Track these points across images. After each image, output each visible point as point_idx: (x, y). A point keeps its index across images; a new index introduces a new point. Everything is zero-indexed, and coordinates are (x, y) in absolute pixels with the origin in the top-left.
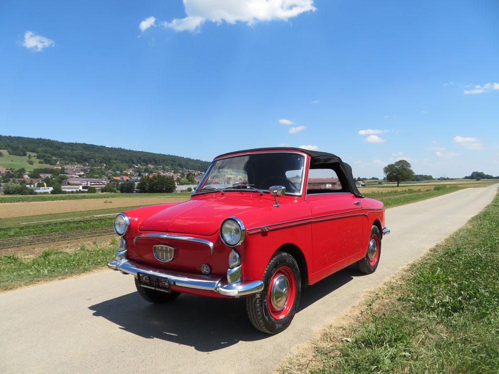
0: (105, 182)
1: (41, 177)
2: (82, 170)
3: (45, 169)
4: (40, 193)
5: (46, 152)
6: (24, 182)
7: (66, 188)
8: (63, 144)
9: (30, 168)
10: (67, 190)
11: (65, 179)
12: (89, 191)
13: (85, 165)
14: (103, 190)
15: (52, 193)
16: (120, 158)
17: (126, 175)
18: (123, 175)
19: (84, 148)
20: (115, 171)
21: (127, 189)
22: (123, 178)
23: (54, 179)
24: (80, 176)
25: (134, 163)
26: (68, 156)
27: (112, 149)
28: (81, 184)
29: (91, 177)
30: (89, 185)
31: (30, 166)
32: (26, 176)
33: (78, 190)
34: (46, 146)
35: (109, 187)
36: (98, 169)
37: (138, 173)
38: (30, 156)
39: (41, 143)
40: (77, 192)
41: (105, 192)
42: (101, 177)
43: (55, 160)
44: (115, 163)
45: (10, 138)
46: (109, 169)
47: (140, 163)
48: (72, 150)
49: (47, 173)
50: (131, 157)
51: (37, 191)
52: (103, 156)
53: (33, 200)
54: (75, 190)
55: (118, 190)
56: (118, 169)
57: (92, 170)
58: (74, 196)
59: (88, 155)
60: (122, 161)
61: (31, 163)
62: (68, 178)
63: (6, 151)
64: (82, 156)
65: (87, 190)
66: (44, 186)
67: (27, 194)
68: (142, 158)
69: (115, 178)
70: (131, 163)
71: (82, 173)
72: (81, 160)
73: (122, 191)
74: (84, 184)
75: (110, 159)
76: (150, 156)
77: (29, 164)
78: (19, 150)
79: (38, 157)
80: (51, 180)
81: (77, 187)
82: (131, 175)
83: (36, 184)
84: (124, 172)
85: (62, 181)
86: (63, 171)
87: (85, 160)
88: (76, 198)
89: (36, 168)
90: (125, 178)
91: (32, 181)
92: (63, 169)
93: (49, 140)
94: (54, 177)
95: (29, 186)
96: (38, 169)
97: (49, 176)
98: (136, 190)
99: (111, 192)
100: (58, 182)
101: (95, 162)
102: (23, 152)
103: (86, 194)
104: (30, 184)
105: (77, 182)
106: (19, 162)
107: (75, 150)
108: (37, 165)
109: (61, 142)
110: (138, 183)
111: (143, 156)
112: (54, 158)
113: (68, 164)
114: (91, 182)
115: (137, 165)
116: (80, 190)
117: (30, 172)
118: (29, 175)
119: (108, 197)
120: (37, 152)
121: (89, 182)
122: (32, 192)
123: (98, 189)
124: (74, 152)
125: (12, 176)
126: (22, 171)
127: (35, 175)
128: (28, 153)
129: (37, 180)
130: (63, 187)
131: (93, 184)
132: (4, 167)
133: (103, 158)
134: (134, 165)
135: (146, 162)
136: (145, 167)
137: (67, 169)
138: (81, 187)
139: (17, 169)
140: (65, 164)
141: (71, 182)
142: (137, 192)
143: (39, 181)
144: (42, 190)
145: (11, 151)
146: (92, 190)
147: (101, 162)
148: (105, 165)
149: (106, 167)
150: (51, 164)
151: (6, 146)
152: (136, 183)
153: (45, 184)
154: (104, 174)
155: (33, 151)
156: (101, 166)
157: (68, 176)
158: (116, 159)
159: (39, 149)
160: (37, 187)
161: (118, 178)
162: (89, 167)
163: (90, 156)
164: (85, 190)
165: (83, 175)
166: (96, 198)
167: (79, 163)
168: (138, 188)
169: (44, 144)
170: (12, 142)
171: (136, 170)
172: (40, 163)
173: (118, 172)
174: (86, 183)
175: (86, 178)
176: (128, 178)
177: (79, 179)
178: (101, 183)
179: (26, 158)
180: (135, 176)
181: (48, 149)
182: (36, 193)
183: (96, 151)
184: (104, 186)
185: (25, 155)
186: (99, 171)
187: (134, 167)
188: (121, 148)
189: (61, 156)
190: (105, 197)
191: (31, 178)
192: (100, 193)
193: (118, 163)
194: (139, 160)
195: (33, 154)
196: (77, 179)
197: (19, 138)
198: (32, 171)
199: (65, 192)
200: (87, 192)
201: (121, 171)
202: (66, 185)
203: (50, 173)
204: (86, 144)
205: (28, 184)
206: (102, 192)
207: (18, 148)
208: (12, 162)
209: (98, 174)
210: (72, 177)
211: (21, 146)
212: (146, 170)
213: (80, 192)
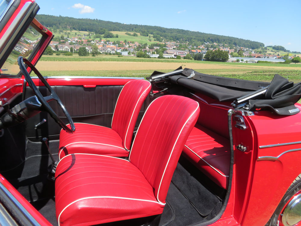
0: (186, 53)
1: (154, 49)
2: (175, 45)
3: (157, 44)
4: (153, 58)
5: (158, 34)
6: (146, 51)
7: (165, 55)
8: (167, 29)
9: (149, 43)
10: (166, 57)
11: (166, 50)
13: (177, 42)
14: (185, 58)
15: (159, 58)
16: (197, 38)
17: (200, 49)
18: (198, 49)
19: (177, 32)
20: (193, 46)
21: (198, 58)
22: (197, 51)
23: (160, 50)
24: (174, 49)
25: (205, 42)
26: (168, 37)
27: (193, 32)
28: (173, 54)
29: (179, 50)
30: (177, 54)
31: (150, 42)
32: (147, 48)
34: (158, 31)
35: (188, 56)
36: (184, 45)
37: (207, 48)
38: (150, 36)
39: (156, 29)
40: (171, 58)
41: (186, 59)
42: (185, 50)
43: (162, 39)
44: (194, 42)
45: (141, 26)
46: (190, 45)
47: (209, 42)
48: (171, 33)
49: (157, 46)
50: (204, 37)
51: (151, 56)
52: (187, 36)
53: (148, 61)
54: (170, 57)
55: (193, 58)
56: (195, 45)
57: (180, 46)
58: (168, 60)
59: (179, 36)
60: (198, 40)
61: (150, 40)
63: (139, 33)
64: (176, 37)
65: (176, 57)
66: (155, 54)
67: (146, 58)
68: (211, 38)
70: (203, 41)
71: (175, 47)
72: (176, 39)
73: (195, 59)
74: (175, 54)
75: (191, 39)
76: (216, 37)
77: (149, 40)
78: (145, 33)
79: (154, 37)
80: (158, 51)
81: (171, 55)
82: (203, 49)
83: (151, 52)
84: (199, 47)
85: (164, 51)
86: (165, 46)
87: (178, 39)
88: (168, 62)
89: (152, 43)
90: (199, 51)
91: (149, 50)
92: (165, 44)
93: (160, 27)
94: (160, 49)
95: (148, 53)
96: (153, 44)
97: (158, 48)
98: (203, 59)
99: (189, 59)
100: (162, 51)
101: (183, 40)
102: (147, 34)
103: (176, 60)
106: (145, 40)
107: (172, 33)
108: (153, 42)
109: (166, 28)
110: (205, 54)
111: (211, 37)
112: (161, 38)
113: (168, 41)
114: (179, 53)
115: (207, 43)
116: (172, 57)
117: (149, 45)
118: (149, 47)
119: (185, 62)
120: (154, 34)
121: (178, 53)
122: (149, 57)
123: (182, 57)
124: (172, 34)
125: (141, 47)
126: (146, 44)
127: (151, 48)
128: (149, 35)
129: (152, 50)
130: (164, 55)
131: (180, 53)
132: (138, 42)
133: (187, 38)
134: (205, 43)
135: (213, 41)
136: (211, 44)
137: (167, 44)
138: (173, 56)
139: (143, 44)
140: (167, 41)
141: (168, 52)
142: (204, 60)
144: (154, 56)
145: (141, 33)
146: (178, 57)
147: (186, 41)
148: (188, 42)
149: (188, 44)
150: (160, 41)
151: (139, 31)
152: (204, 55)
153: (156, 53)
154: (187, 48)
155: (152, 34)
156: (186, 43)
157: (168, 48)
158: (195, 39)
159: (154, 33)
160: (152, 54)
161: (195, 51)
162: (179, 44)
163: (180, 37)
165: (176, 48)
166: (179, 62)
167: (174, 41)
168: (204, 58)
169: (157, 30)
170: (142, 28)
171: (206, 46)
172: (154, 40)
173: (195, 47)
174: (176, 53)
175: (177, 50)
176: (200, 51)
177: (173, 51)
178: (184, 54)
179: (148, 37)
180: (205, 50)
181: (159, 32)
182: (151, 58)
183: (184, 33)
184: (185, 55)
185: (148, 36)
186: (185, 46)
187: (205, 44)
188: (198, 32)
189: (165, 36)
190: (183, 62)
191: (149, 49)
192: (183, 59)
193: (196, 41)
194: (208, 40)
195: (152, 35)
196: (172, 50)
197: (146, 26)
198: (150, 45)
199: (164, 58)
200: (176, 58)
201: (197, 47)
202: (166, 53)
203: (159, 46)
204: (179, 29)
205: (148, 52)
206: (184, 59)
207: (145, 32)
208: (141, 40)
209: (184, 48)
210: (170, 49)
211: (146, 31)
212: (212, 47)
213: (172, 58)
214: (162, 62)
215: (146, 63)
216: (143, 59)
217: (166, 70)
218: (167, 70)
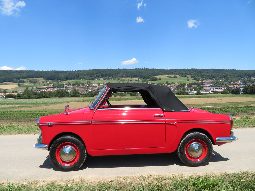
0: (223, 88)
1: (192, 87)
2: (212, 82)
3: (194, 83)
4: (191, 94)
6: (185, 89)
7: (203, 92)
8: (203, 70)
9: (188, 83)
10: (203, 93)
11: (203, 87)
12: (214, 94)
13: (213, 80)
14: (222, 93)
15: (196, 94)
16: (233, 75)
17: (237, 84)
18: (235, 84)
19: (213, 71)
20: (230, 82)
21: (236, 92)
22: (234, 86)
23: (198, 87)
24: (211, 85)
25: (242, 77)
26: (205, 76)
27: (228, 70)
28: (210, 90)
29: (216, 86)
30: (214, 90)
31: (188, 81)
32: (186, 87)
33: (209, 93)
34: (195, 72)
35: (225, 91)
36: (220, 82)
37: (244, 83)
38: (188, 77)
39: (193, 70)
40: (208, 94)
41: (223, 94)
42: (221, 86)
43: (199, 78)
44: (230, 78)
45: (180, 69)
46: (227, 81)
47: (246, 77)
48: (207, 72)
49: (195, 85)
50: (240, 74)
51: (189, 93)
52: (223, 74)
53: (186, 98)
54: (207, 93)
55: (230, 92)
56: (231, 81)
57: (217, 82)
58: (205, 96)
59: (215, 74)
60: (235, 77)
61: (188, 80)
62: (204, 87)
63: (179, 75)
64: (212, 75)
65: (213, 93)
66: (193, 91)
67: (185, 95)
68: (247, 74)
69: (230, 86)
70: (240, 77)
72: (212, 77)
73: (233, 94)
75: (227, 76)
76: (253, 72)
77: (187, 81)
78: (184, 75)
79: (191, 77)
80: (196, 88)
81: (209, 91)
82: (240, 84)
83: (190, 90)
84: (236, 82)
85: (201, 88)
86: (202, 83)
87: (214, 77)
88: (205, 97)
89: (190, 82)
90: (236, 86)
91: (188, 88)
92: (202, 82)
93: (196, 69)
94: (198, 86)
95: (186, 91)
96: (191, 83)
98: (241, 92)
99: (226, 94)
100: (199, 89)
101: (219, 78)
102: (185, 75)
103: (213, 95)
104: (187, 90)
105: (208, 88)
106: (183, 80)
108: (191, 81)
109: (202, 69)
111: (248, 73)
112: (198, 77)
113: (205, 80)
114: (216, 89)
115: (244, 78)
118: (187, 86)
119: (222, 97)
120: (191, 75)
121: (214, 89)
122: (188, 94)
123: (219, 92)
124: (208, 73)
125: (181, 87)
126: (185, 84)
127: (190, 86)
128: (187, 76)
129: (190, 88)
130: (201, 91)
131: (217, 89)
132: (178, 83)
133: (223, 76)
134: (242, 78)
135: (250, 76)
136: (249, 79)
137: (204, 82)
138: (210, 92)
139: (182, 83)
140: (204, 80)
141: (205, 89)
142: (242, 94)
143: (191, 89)
144: (192, 93)
145: (180, 75)
146: (215, 93)
147: (222, 78)
148: (224, 79)
149: (225, 80)
150: (197, 80)
151: (179, 73)
152: (242, 89)
153: (194, 90)
154: (223, 84)
155: (189, 75)
156: (222, 80)
157: (205, 86)
158: (231, 76)
159: (192, 74)
160: (190, 91)
161: (232, 86)
162: (215, 81)
164: (212, 93)
165: (212, 85)
166: (215, 97)
167: (210, 79)
168: (242, 92)
169: (194, 71)
170: (181, 71)
171: (243, 81)
173: (232, 83)
174: (213, 89)
175: (213, 86)
176: (237, 86)
177: (209, 87)
178: (221, 89)
179: (186, 78)
180: (243, 85)
181: (196, 73)
182: (189, 94)
183: (220, 72)
184: (222, 91)
185: (186, 77)
187: (242, 79)
189: (202, 76)
190: (220, 97)
192: (220, 94)
194: (245, 75)
196: (208, 87)
197: (184, 69)
200: (213, 94)
201: (234, 82)
202: (203, 90)
203: (196, 85)
204: (214, 69)
205: (186, 90)
206: (221, 94)
207: (183, 74)
208: (181, 80)
209: (220, 84)
212: (250, 81)
213: (210, 94)
214: (199, 98)
215: (184, 99)
216: (183, 95)
217: (201, 104)
218: (203, 104)
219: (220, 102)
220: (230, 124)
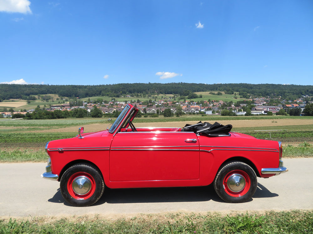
0: (280, 108)
1: (241, 106)
2: (265, 101)
3: (243, 101)
4: (239, 115)
5: (244, 91)
6: (231, 109)
7: (254, 112)
8: (254, 85)
9: (235, 101)
10: (254, 114)
11: (254, 107)
12: (268, 115)
13: (267, 98)
14: (277, 114)
15: (246, 115)
16: (292, 91)
17: (296, 103)
18: (294, 103)
19: (267, 87)
20: (287, 101)
21: (295, 113)
22: (293, 105)
23: (247, 107)
25: (303, 95)
26: (257, 93)
27: (286, 85)
28: (263, 110)
29: (270, 105)
30: (268, 110)
31: (236, 100)
32: (233, 106)
33: (261, 113)
34: (244, 88)
35: (281, 112)
36: (276, 100)
37: (305, 102)
38: (235, 94)
39: (242, 86)
40: (260, 115)
41: (279, 115)
42: (277, 105)
43: (249, 95)
44: (288, 95)
45: (226, 85)
46: (283, 100)
47: (308, 95)
49: (244, 103)
50: (300, 90)
51: (237, 114)
52: (280, 91)
53: (233, 119)
54: (259, 114)
55: (288, 113)
56: (290, 99)
57: (271, 101)
58: (257, 117)
59: (269, 91)
60: (294, 94)
62: (256, 106)
63: (224, 92)
64: (265, 92)
65: (266, 113)
66: (241, 111)
67: (232, 116)
68: (310, 90)
69: (287, 105)
70: (300, 94)
71: (265, 103)
72: (265, 94)
73: (291, 115)
74: (265, 110)
75: (285, 93)
77: (235, 98)
78: (230, 91)
79: (240, 94)
80: (246, 108)
81: (261, 111)
82: (300, 103)
83: (237, 110)
84: (295, 101)
85: (252, 108)
86: (253, 102)
87: (268, 94)
88: (257, 119)
90: (295, 105)
91: (235, 108)
92: (253, 101)
93: (246, 84)
94: (248, 106)
95: (233, 111)
96: (239, 101)
97: (245, 105)
98: (301, 113)
99: (283, 115)
100: (249, 109)
101: (274, 95)
102: (232, 92)
103: (266, 116)
104: (234, 110)
106: (230, 98)
107: (261, 88)
108: (239, 99)
109: (253, 85)
110: (304, 108)
111: (310, 89)
112: (248, 94)
113: (257, 97)
115: (305, 96)
116: (262, 114)
117: (235, 103)
119: (277, 119)
120: (239, 92)
121: (268, 109)
122: (235, 115)
123: (274, 113)
124: (261, 89)
125: (226, 106)
126: (231, 102)
127: (237, 105)
128: (235, 92)
129: (238, 107)
130: (252, 112)
131: (271, 109)
132: (222, 101)
133: (279, 92)
135: (312, 93)
136: (312, 97)
137: (256, 100)
138: (263, 112)
139: (229, 102)
140: (255, 97)
141: (257, 109)
142: (302, 115)
143: (239, 108)
144: (240, 113)
145: (226, 92)
146: (269, 113)
147: (278, 95)
148: (281, 97)
149: (281, 98)
150: (247, 98)
151: (224, 89)
152: (302, 109)
153: (242, 110)
154: (280, 103)
155: (237, 91)
156: (278, 98)
158: (289, 93)
159: (240, 90)
160: (238, 111)
161: (290, 106)
162: (270, 99)
163: (271, 92)
164: (265, 113)
165: (266, 104)
166: (269, 119)
167: (263, 96)
168: (303, 112)
169: (243, 87)
170: (227, 87)
171: (304, 99)
172: (241, 97)
173: (290, 101)
174: (266, 109)
175: (267, 106)
176: (297, 105)
178: (277, 109)
179: (233, 95)
180: (303, 104)
181: (245, 89)
183: (275, 88)
184: (278, 111)
186: (277, 101)
187: (303, 97)
188: (293, 85)
189: (253, 93)
190: (275, 119)
191: (235, 106)
192: (275, 116)
193: (290, 95)
194: (307, 92)
195: (237, 93)
196: (261, 107)
197: (230, 84)
198: (236, 102)
199: (253, 115)
200: (267, 115)
201: (293, 100)
202: (254, 110)
203: (246, 103)
204: (268, 84)
206: (277, 115)
207: (229, 90)
208: (226, 98)
209: (276, 103)
210: (259, 106)
211: (231, 89)
212: (312, 100)
213: (262, 115)
214: (249, 119)
215: (230, 121)
216: (229, 117)
217: (251, 127)
218: (253, 127)
219: (275, 124)
220: (279, 152)
